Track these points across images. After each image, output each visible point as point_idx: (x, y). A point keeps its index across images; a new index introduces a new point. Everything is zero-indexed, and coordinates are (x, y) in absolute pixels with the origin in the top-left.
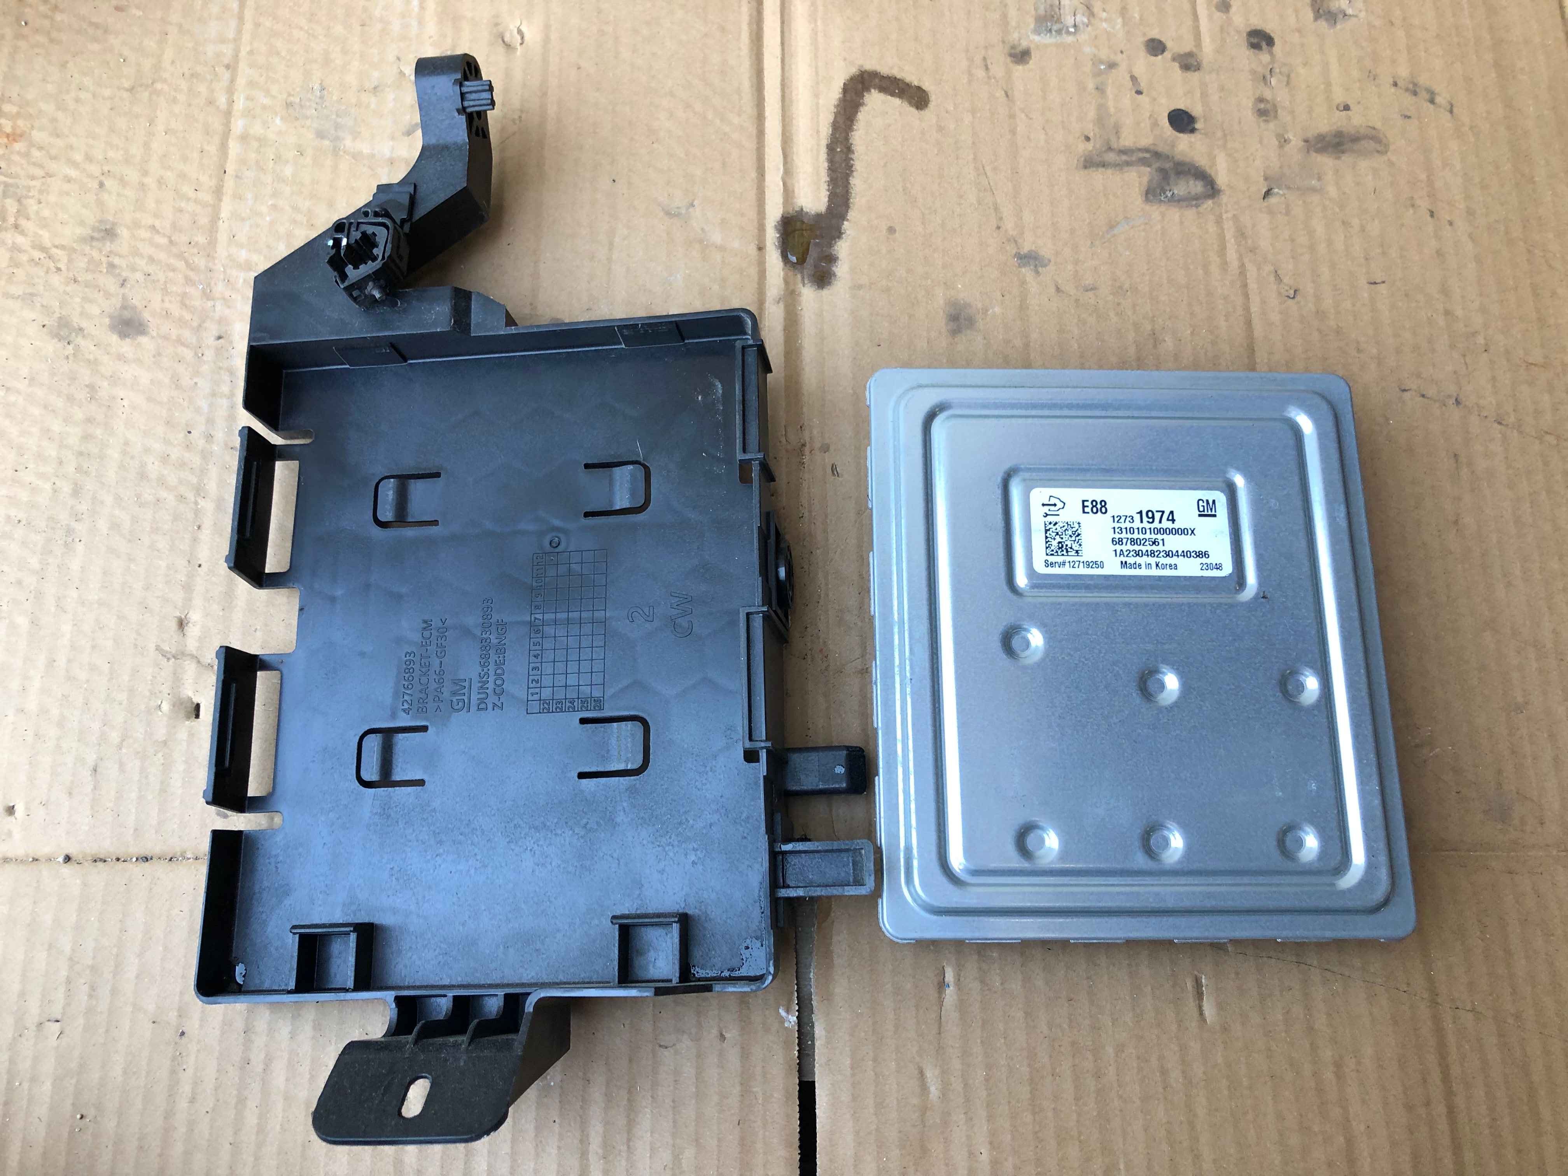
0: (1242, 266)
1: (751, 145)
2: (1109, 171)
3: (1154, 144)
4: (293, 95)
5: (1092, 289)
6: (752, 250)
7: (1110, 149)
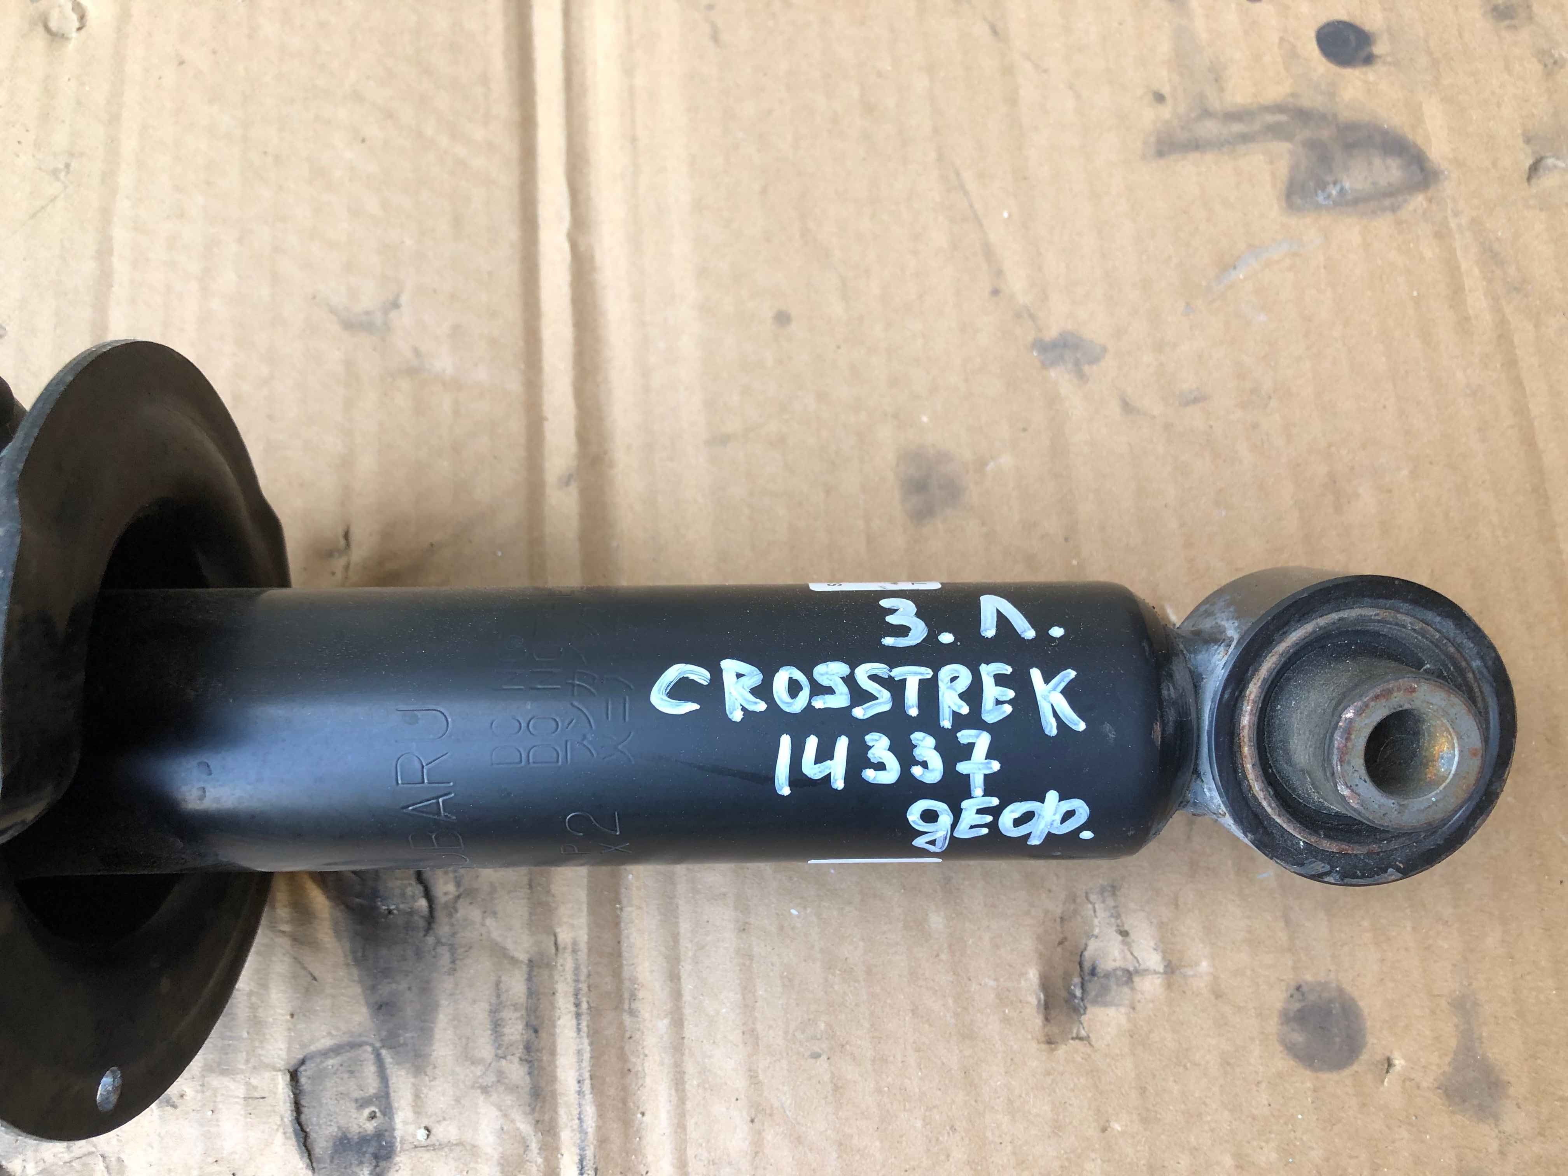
0: (1502, 322)
2: (1209, 157)
3: (1294, 95)
5: (1196, 400)
7: (1207, 113)
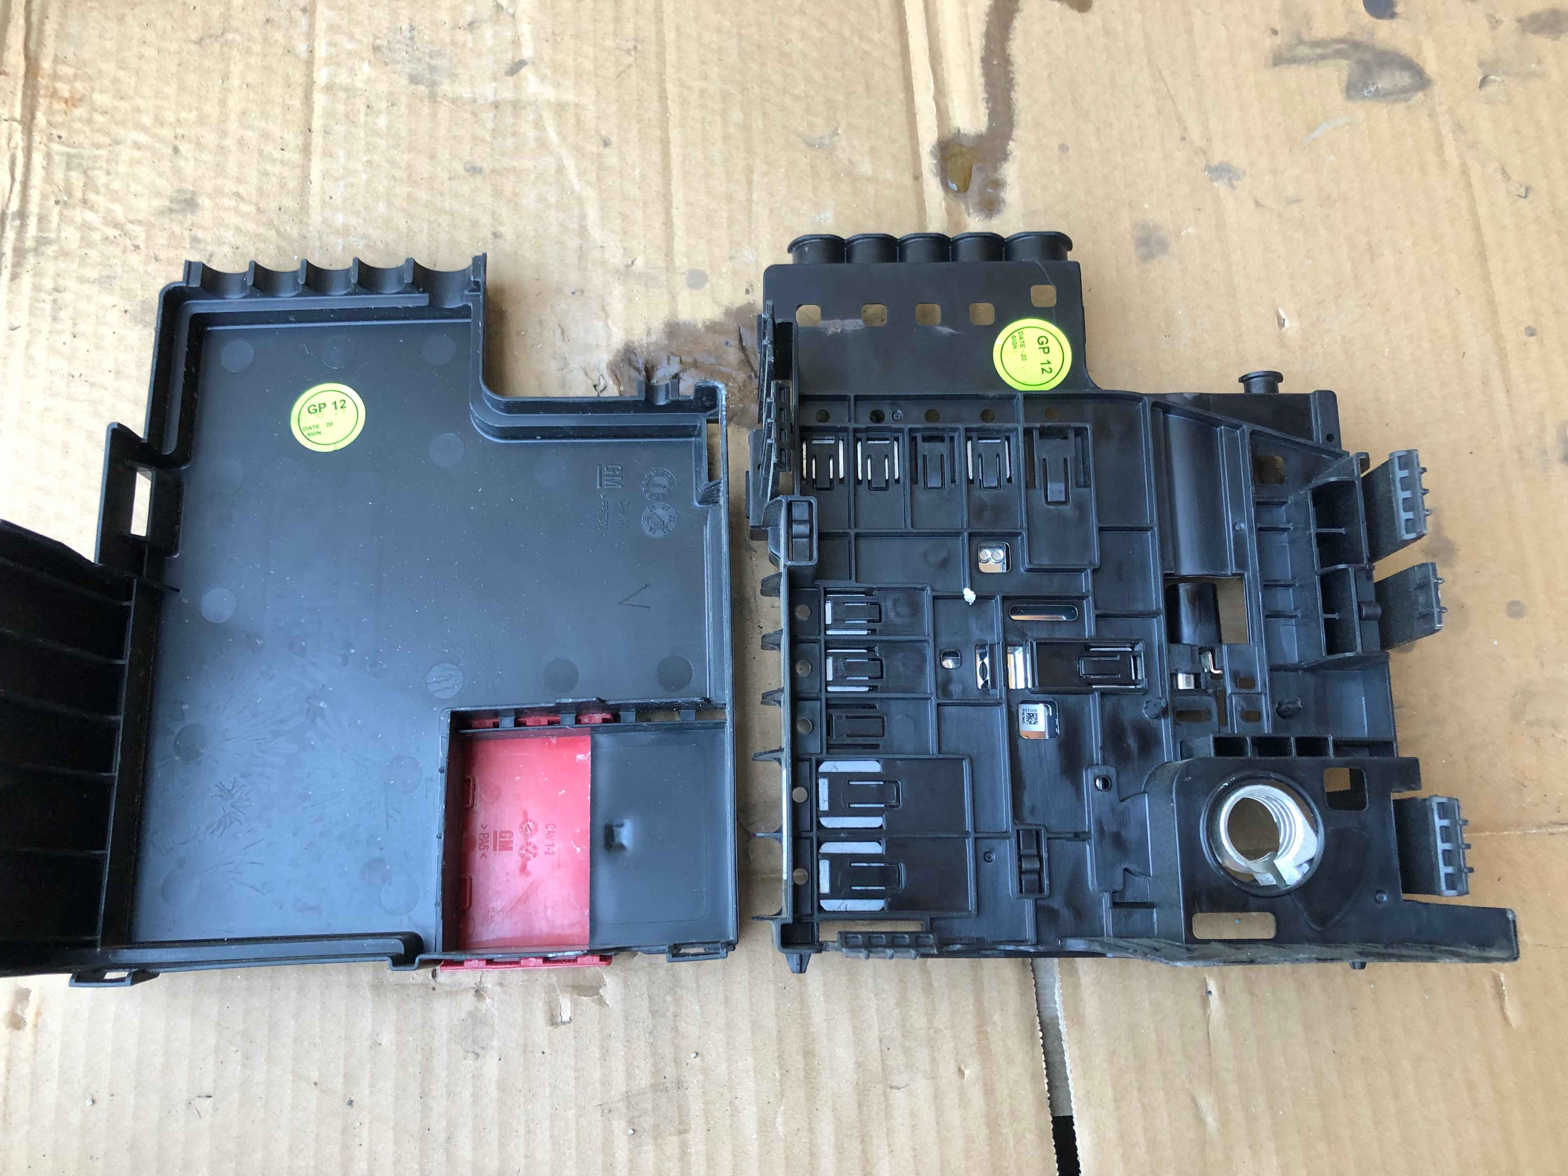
0: (1464, 164)
1: (895, 64)
2: (1303, 67)
3: (1350, 33)
4: (380, 38)
5: (1295, 202)
6: (908, 180)
7: (1301, 42)
